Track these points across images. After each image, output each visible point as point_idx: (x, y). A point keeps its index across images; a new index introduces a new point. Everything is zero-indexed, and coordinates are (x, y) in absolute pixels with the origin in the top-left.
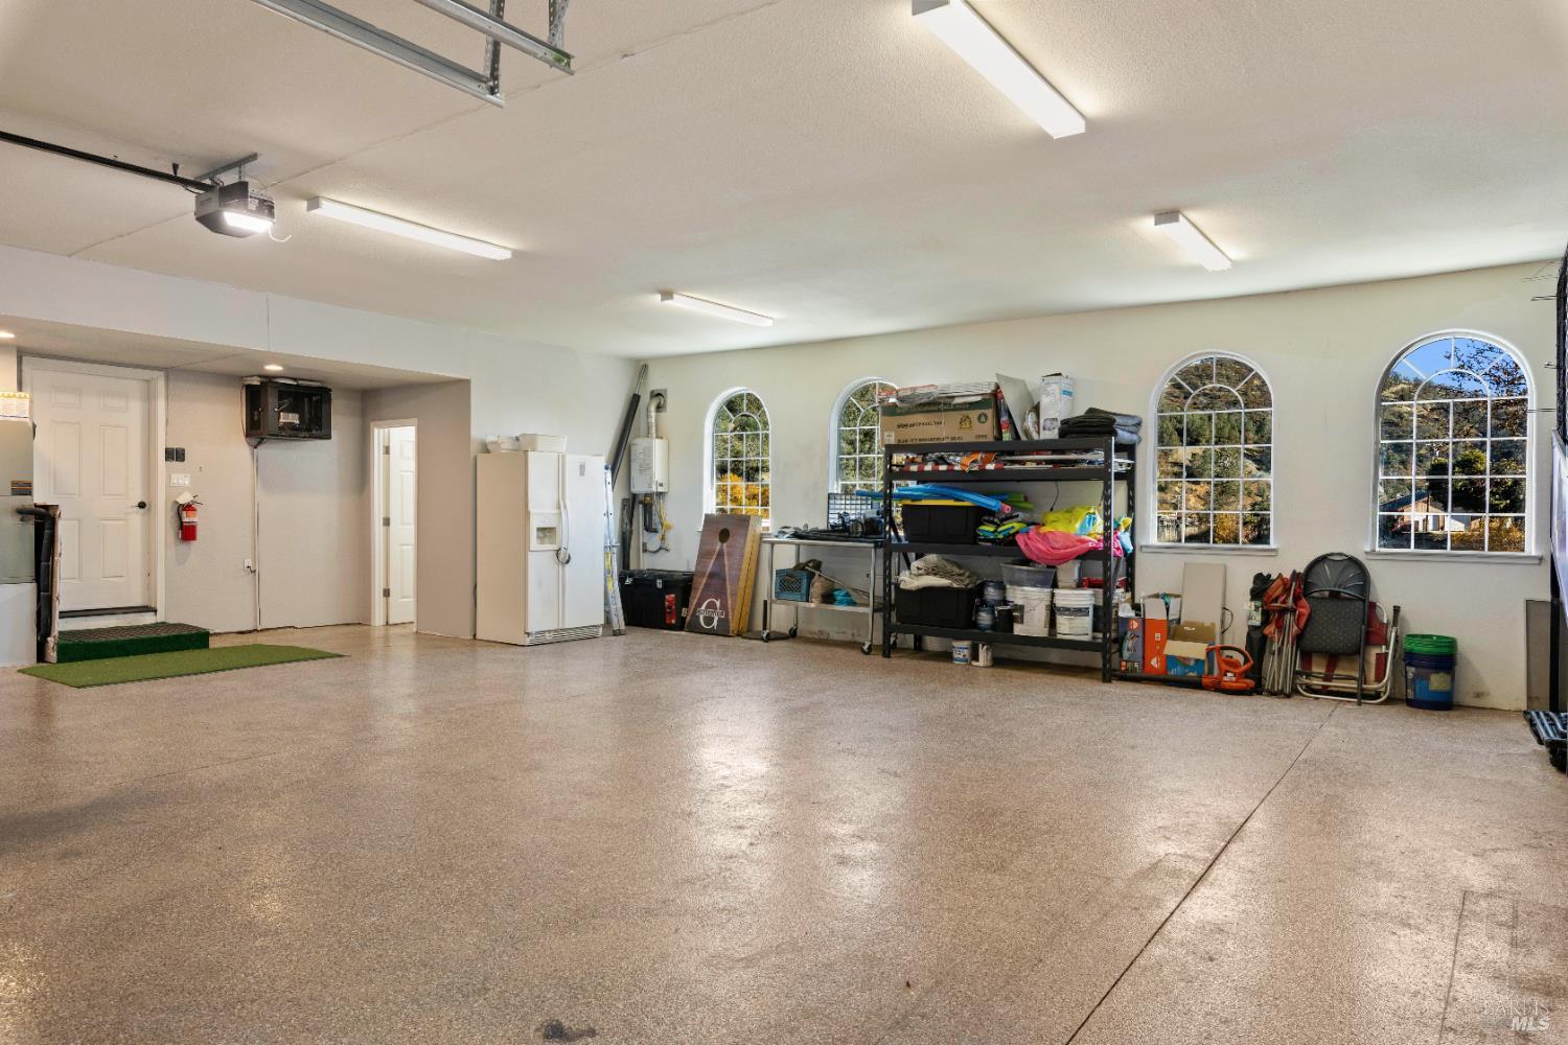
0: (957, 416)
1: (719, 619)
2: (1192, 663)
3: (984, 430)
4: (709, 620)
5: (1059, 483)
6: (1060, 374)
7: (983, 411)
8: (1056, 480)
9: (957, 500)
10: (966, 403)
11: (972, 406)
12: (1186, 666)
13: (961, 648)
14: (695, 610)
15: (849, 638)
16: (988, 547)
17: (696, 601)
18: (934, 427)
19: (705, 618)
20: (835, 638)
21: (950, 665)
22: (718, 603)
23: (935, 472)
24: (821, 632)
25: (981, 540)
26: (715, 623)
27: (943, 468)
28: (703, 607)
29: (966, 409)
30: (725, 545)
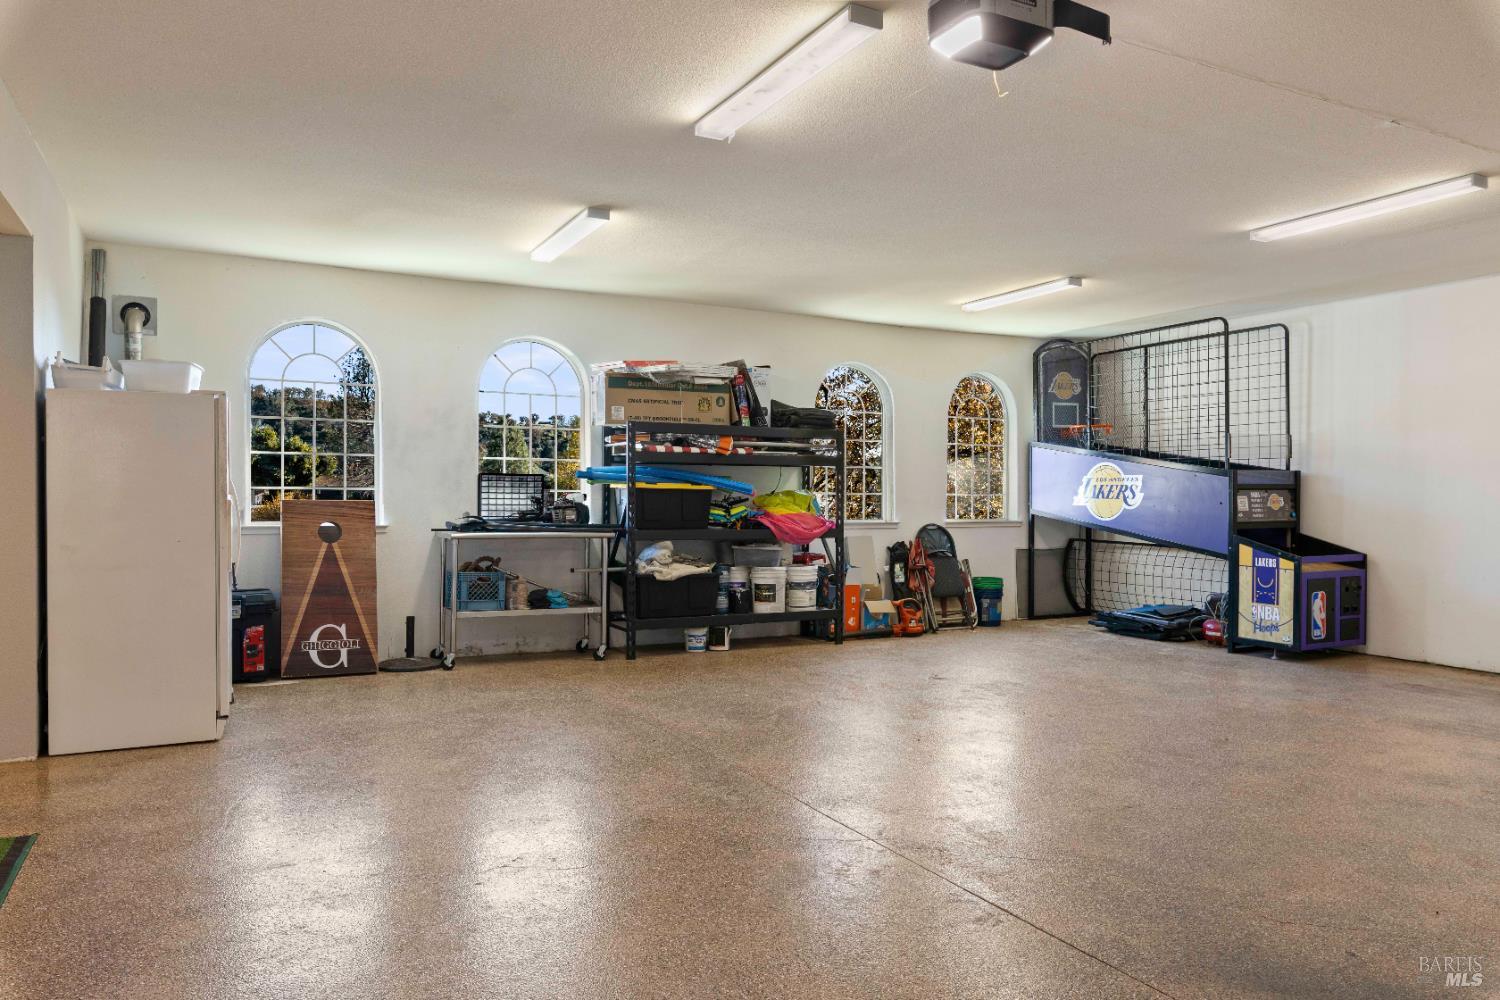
0: (695, 397)
1: (350, 653)
2: (881, 617)
3: (719, 414)
4: (330, 656)
5: (783, 468)
6: (768, 367)
7: (722, 395)
8: (781, 466)
9: (693, 483)
10: (704, 385)
11: (711, 388)
12: (878, 621)
13: (698, 636)
14: (297, 644)
15: (511, 649)
16: (719, 530)
17: (295, 632)
18: (671, 405)
19: (321, 655)
20: (491, 653)
21: (685, 656)
22: (343, 630)
23: (670, 453)
24: (470, 648)
25: (710, 524)
26: (344, 658)
27: (678, 449)
28: (314, 638)
29: (704, 391)
30: (335, 545)
